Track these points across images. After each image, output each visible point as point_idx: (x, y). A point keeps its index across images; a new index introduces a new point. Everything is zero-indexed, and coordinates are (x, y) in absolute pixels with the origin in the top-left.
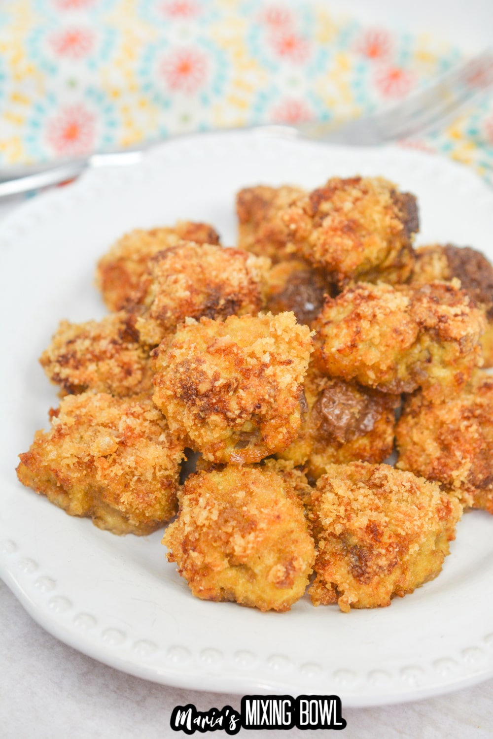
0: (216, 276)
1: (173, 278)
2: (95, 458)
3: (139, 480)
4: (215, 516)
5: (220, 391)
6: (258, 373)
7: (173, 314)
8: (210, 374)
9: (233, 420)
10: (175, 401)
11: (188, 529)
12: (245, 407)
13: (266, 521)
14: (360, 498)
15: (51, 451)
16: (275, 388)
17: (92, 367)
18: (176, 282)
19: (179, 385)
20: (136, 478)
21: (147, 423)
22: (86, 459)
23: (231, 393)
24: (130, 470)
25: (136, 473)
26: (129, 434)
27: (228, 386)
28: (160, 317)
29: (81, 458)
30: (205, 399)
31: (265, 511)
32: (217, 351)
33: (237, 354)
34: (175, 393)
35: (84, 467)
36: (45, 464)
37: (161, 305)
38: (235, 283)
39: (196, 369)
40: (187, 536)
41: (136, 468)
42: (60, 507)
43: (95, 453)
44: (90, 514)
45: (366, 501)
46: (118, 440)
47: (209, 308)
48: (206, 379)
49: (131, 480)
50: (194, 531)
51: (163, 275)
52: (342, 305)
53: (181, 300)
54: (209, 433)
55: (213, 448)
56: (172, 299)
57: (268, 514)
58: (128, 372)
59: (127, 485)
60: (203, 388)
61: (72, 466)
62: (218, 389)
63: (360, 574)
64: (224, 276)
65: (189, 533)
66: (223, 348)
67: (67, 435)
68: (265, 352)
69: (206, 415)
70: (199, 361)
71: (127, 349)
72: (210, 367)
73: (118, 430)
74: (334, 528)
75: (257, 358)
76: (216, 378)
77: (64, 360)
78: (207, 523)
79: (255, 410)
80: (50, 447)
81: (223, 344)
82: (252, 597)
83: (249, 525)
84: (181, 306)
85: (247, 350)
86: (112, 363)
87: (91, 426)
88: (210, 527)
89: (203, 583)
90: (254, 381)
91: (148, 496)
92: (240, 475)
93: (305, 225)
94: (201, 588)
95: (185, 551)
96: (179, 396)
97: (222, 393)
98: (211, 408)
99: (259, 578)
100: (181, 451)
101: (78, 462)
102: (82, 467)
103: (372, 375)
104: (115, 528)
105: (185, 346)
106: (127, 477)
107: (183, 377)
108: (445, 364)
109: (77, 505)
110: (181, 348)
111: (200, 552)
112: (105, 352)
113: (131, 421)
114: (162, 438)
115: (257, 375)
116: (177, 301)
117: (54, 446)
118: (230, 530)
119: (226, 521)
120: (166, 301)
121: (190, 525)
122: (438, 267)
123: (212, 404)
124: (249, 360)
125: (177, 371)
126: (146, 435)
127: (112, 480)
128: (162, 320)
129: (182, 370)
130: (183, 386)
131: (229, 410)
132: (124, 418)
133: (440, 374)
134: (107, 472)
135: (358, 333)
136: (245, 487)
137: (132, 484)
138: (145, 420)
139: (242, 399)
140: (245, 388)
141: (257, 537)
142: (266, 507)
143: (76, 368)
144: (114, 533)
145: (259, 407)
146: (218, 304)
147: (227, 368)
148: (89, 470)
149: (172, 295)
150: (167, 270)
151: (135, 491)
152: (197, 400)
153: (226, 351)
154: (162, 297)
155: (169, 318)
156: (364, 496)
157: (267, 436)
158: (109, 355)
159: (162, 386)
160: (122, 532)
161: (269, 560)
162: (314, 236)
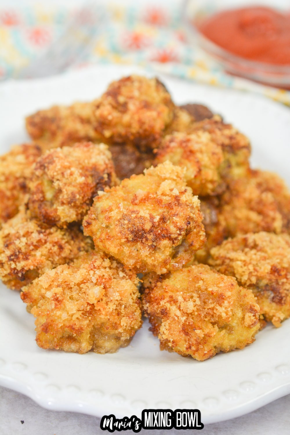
0: (89, 163)
1: (68, 172)
2: (95, 305)
3: (125, 307)
4: (198, 302)
5: (159, 225)
6: (177, 203)
7: (80, 196)
8: (148, 216)
9: (176, 239)
10: (129, 244)
11: (183, 319)
12: (182, 227)
13: (227, 290)
14: (254, 257)
15: (61, 315)
16: (192, 207)
17: (38, 253)
18: (71, 174)
19: (129, 232)
20: (123, 306)
21: (108, 269)
22: (88, 308)
23: (168, 222)
24: (118, 302)
25: (123, 302)
26: (104, 280)
27: (163, 219)
29: (83, 310)
30: (151, 233)
31: (222, 285)
32: (140, 202)
33: (154, 198)
34: (127, 238)
35: (87, 315)
36: (60, 325)
37: (69, 192)
38: (101, 162)
39: (136, 217)
40: (184, 325)
41: (121, 300)
42: (73, 352)
43: (93, 301)
45: (258, 257)
46: (102, 286)
47: (98, 184)
48: (145, 220)
49: (120, 309)
50: (187, 319)
51: (58, 174)
52: (172, 152)
53: (80, 184)
54: (160, 254)
55: (165, 263)
56: (74, 186)
57: (225, 286)
58: (61, 248)
59: (119, 314)
60: (148, 226)
61: (80, 318)
62: (157, 224)
64: (93, 161)
65: (185, 321)
66: (144, 198)
67: (63, 300)
68: (171, 190)
69: (157, 243)
70: (133, 212)
71: (50, 234)
72: (144, 212)
73: (92, 282)
74: (251, 281)
75: (168, 195)
76: (152, 217)
78: (195, 309)
79: (188, 226)
80: (59, 313)
81: (143, 195)
82: (233, 343)
83: (220, 298)
84: (82, 188)
85: (159, 193)
86: (48, 245)
87: (71, 288)
88: (198, 310)
89: (206, 348)
90: (177, 209)
91: (134, 315)
92: (186, 273)
93: (116, 115)
94: (206, 352)
95: (187, 334)
96: (131, 239)
97: (161, 225)
98: (158, 237)
99: (237, 328)
100: (137, 277)
101: (83, 314)
102: (86, 316)
103: (210, 186)
104: (112, 349)
105: (114, 208)
106: (118, 308)
107: (130, 226)
108: (239, 165)
109: (85, 345)
110: (111, 210)
111: (200, 329)
112: (39, 241)
113: (98, 272)
114: (121, 274)
115: (177, 204)
116: (78, 186)
117: (59, 310)
118: (212, 306)
119: (205, 303)
120: (71, 189)
121: (183, 316)
122: (185, 117)
123: (159, 234)
124: (164, 198)
125: (122, 225)
126: (112, 277)
127: (111, 314)
128: (75, 203)
129: (126, 222)
130: (132, 232)
131: (171, 234)
132: (92, 272)
133: (237, 172)
134: (107, 310)
135: (198, 162)
137: (122, 311)
138: (105, 268)
139: (177, 223)
140: (174, 215)
141: (229, 302)
142: (219, 283)
143: (27, 259)
144: (112, 353)
145: (189, 223)
146: (102, 178)
147: (153, 209)
148: (91, 315)
149: (73, 184)
150: (60, 170)
151: (125, 315)
152: (148, 235)
153: (146, 199)
154: (67, 187)
155: (79, 199)
157: (193, 242)
158: (43, 241)
159: (112, 239)
160: (116, 350)
161: (239, 314)
162: (126, 118)
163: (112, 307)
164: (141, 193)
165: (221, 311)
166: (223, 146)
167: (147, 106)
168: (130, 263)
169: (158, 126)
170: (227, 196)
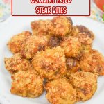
0: (39, 42)
4: (57, 90)
9: (55, 70)
10: (41, 69)
13: (67, 88)
16: (62, 62)
17: (18, 66)
18: (32, 45)
21: (35, 75)
22: (26, 85)
27: (52, 64)
28: (30, 53)
31: (66, 86)
32: (47, 57)
33: (52, 57)
34: (41, 67)
35: (25, 87)
38: (43, 42)
39: (44, 62)
41: (36, 84)
42: (21, 96)
43: (27, 83)
44: (27, 96)
47: (40, 49)
49: (35, 87)
51: (29, 44)
52: (65, 42)
53: (34, 48)
54: (50, 74)
60: (47, 65)
62: (50, 65)
63: (85, 94)
65: (52, 95)
68: (57, 55)
70: (44, 60)
71: (24, 61)
72: (48, 61)
74: (78, 86)
75: (56, 57)
76: (49, 63)
77: (11, 66)
78: (55, 92)
86: (22, 64)
87: (23, 78)
93: (52, 28)
95: (52, 98)
98: (50, 69)
100: (43, 79)
103: (75, 55)
105: (40, 58)
107: (42, 64)
108: (87, 49)
112: (20, 62)
113: (32, 75)
114: (39, 77)
115: (57, 60)
117: (18, 84)
119: (59, 90)
120: (31, 49)
121: (52, 93)
122: (77, 30)
125: (40, 63)
126: (36, 77)
127: (32, 88)
130: (43, 66)
131: (54, 68)
132: (30, 75)
133: (86, 51)
136: (60, 83)
139: (56, 66)
140: (56, 63)
141: (66, 92)
143: (15, 67)
145: (60, 66)
147: (50, 60)
148: (27, 87)
152: (47, 68)
153: (49, 57)
155: (33, 52)
156: (81, 79)
161: (69, 96)
162: (55, 29)
163: (33, 86)
164: (48, 55)
165: (63, 94)
166: (82, 43)
167: (62, 27)
168: (41, 74)
169: (64, 33)
170: (82, 58)
